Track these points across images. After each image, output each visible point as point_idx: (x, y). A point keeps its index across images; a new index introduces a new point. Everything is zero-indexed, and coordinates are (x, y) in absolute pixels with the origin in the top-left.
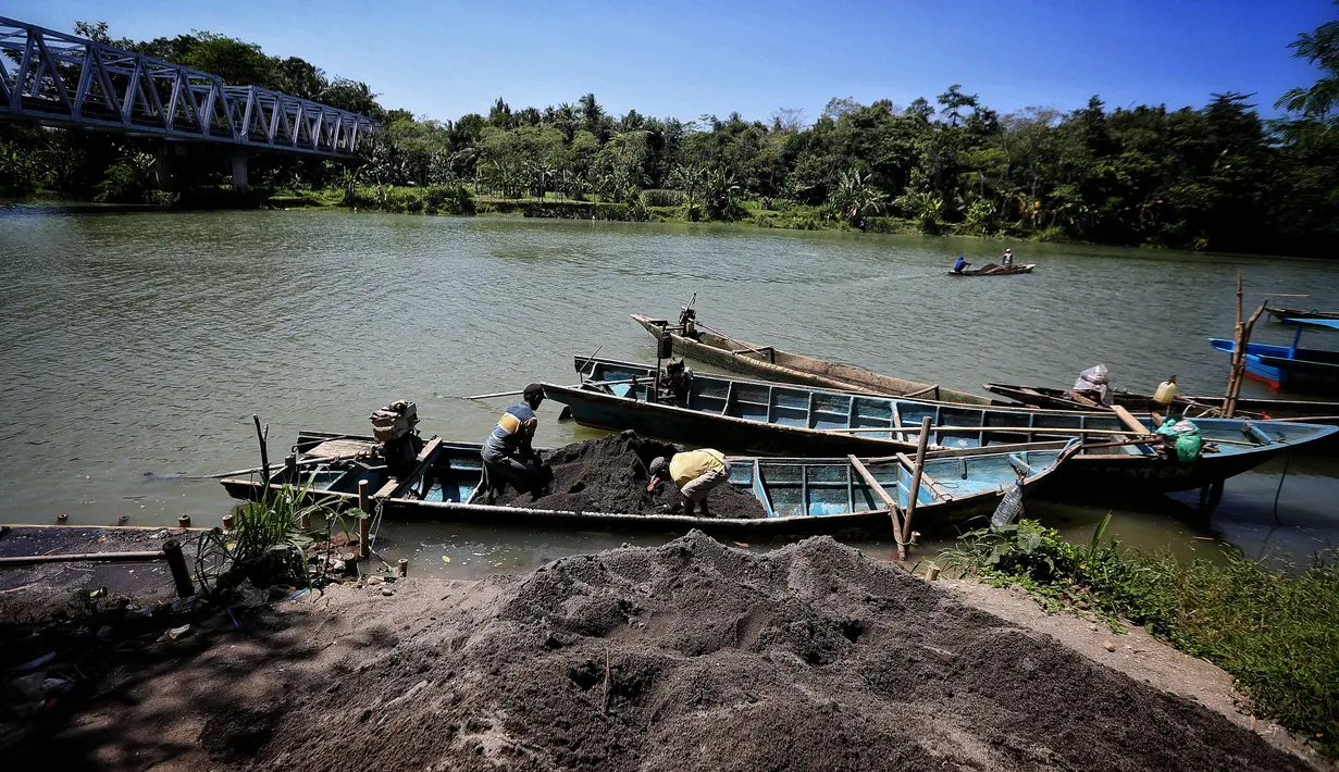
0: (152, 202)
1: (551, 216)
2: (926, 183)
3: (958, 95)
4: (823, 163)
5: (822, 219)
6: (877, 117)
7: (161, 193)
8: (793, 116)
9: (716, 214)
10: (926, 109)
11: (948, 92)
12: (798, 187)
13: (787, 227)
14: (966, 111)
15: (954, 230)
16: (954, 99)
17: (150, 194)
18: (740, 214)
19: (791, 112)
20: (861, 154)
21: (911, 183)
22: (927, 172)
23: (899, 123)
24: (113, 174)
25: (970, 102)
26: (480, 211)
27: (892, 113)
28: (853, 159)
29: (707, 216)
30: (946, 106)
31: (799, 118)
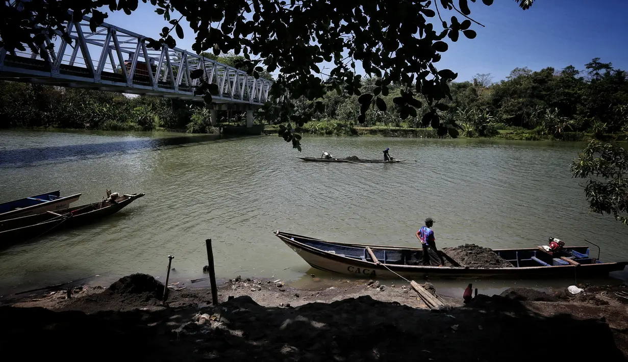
0: (210, 133)
1: (396, 136)
2: (587, 112)
3: (599, 63)
4: (519, 103)
5: (539, 134)
6: (547, 77)
7: (213, 128)
8: (485, 78)
9: (482, 134)
10: (574, 71)
11: (592, 62)
12: (505, 116)
13: (521, 139)
14: (602, 72)
15: (614, 138)
16: (596, 65)
17: (209, 129)
18: (494, 133)
19: (483, 75)
20: (541, 97)
21: (578, 112)
22: (587, 106)
23: (562, 80)
24: (194, 119)
25: (607, 66)
26: (360, 134)
27: (553, 74)
28: (536, 100)
29: (477, 134)
30: (591, 69)
31: (488, 78)
